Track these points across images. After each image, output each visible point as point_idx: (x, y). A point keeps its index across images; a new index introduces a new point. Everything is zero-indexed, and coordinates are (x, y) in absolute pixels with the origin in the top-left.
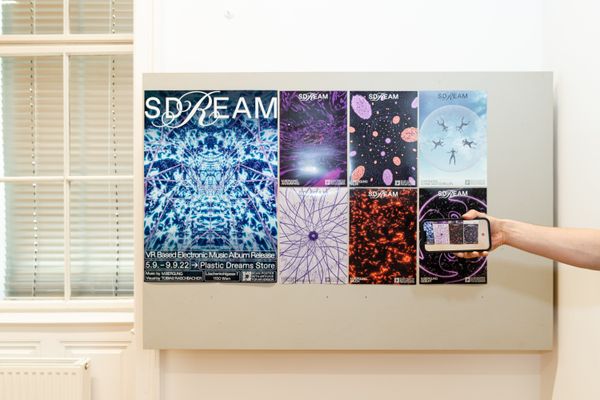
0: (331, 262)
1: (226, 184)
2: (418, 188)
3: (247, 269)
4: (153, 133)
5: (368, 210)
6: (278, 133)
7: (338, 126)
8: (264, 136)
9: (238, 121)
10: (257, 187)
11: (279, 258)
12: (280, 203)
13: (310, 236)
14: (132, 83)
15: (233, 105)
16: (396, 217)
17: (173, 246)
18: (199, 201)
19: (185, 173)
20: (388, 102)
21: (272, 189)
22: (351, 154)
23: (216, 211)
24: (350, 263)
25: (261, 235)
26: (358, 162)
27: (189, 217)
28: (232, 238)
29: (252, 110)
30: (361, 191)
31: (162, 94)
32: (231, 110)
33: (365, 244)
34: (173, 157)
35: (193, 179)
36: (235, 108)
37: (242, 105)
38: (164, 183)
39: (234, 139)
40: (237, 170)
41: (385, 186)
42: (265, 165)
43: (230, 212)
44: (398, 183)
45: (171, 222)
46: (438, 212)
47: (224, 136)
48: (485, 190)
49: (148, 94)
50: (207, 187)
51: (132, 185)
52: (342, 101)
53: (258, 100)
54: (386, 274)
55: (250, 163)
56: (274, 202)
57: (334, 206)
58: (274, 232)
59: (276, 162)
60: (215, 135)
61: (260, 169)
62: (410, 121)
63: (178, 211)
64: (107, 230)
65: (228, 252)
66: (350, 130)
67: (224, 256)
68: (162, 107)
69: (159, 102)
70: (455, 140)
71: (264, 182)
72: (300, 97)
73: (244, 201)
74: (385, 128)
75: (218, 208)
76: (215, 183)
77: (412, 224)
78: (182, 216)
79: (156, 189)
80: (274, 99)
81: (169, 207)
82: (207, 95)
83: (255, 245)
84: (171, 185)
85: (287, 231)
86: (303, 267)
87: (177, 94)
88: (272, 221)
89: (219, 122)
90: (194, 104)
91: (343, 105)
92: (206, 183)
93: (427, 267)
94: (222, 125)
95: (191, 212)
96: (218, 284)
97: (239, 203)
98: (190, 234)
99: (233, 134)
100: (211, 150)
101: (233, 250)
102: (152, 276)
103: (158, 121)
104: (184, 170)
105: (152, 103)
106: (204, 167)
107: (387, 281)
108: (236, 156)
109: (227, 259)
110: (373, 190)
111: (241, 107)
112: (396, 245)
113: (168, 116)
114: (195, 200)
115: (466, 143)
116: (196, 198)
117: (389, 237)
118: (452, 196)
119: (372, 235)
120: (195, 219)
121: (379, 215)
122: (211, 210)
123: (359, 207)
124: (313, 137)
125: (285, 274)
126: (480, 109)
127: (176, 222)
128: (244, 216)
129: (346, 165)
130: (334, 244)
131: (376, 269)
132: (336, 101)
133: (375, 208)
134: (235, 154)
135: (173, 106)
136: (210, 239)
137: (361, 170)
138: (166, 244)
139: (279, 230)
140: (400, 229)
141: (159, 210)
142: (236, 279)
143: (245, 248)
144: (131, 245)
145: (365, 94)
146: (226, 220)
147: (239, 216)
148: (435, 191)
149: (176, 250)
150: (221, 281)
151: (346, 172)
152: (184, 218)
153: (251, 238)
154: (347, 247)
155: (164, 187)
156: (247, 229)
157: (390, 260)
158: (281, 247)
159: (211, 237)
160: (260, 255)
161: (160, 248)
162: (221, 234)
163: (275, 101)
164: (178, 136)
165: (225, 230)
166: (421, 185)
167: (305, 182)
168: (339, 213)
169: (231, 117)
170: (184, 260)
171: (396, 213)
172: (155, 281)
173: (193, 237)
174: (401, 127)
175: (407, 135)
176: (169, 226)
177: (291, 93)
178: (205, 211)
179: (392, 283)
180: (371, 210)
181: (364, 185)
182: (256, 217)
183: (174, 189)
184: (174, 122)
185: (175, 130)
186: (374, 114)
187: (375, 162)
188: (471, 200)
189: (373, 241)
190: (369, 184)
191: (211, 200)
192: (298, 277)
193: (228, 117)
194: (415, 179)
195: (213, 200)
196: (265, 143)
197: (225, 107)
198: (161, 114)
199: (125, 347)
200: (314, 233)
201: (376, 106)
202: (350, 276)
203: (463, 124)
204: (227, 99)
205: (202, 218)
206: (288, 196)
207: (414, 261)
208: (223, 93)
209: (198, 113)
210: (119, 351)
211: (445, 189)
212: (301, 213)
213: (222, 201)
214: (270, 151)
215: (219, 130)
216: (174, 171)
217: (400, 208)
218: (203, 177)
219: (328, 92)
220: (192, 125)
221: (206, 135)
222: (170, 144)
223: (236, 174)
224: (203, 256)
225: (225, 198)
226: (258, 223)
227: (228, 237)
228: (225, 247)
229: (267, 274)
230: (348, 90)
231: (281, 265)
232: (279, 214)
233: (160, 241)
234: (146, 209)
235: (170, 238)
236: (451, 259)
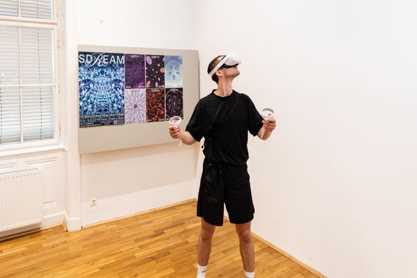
0: (141, 115)
1: (108, 88)
3: (115, 120)
4: (82, 69)
5: (151, 96)
6: (124, 69)
7: (142, 67)
8: (120, 70)
9: (111, 65)
10: (118, 89)
11: (125, 115)
12: (125, 95)
15: (110, 58)
16: (159, 98)
19: (94, 84)
20: (156, 59)
21: (123, 90)
22: (146, 77)
23: (105, 99)
24: (147, 115)
25: (120, 106)
26: (148, 79)
27: (95, 101)
28: (110, 108)
29: (116, 61)
30: (149, 90)
31: (85, 53)
32: (109, 60)
33: (151, 108)
34: (89, 78)
35: (97, 87)
38: (86, 88)
39: (110, 71)
40: (111, 83)
41: (156, 88)
43: (109, 99)
44: (159, 86)
45: (89, 103)
46: (170, 96)
47: (107, 70)
48: (182, 88)
49: (80, 53)
52: (143, 58)
53: (118, 57)
54: (157, 118)
55: (116, 80)
56: (123, 95)
57: (142, 95)
58: (124, 106)
59: (124, 80)
60: (104, 69)
61: (119, 82)
62: (163, 65)
63: (92, 99)
65: (109, 114)
66: (146, 68)
67: (107, 115)
68: (85, 58)
69: (84, 56)
70: (174, 72)
71: (120, 87)
72: (131, 56)
73: (114, 94)
74: (156, 67)
75: (105, 97)
76: (104, 88)
77: (164, 100)
78: (93, 101)
79: (83, 91)
81: (88, 98)
82: (101, 54)
83: (118, 110)
84: (89, 89)
85: (128, 105)
86: (133, 118)
87: (91, 53)
88: (123, 101)
90: (96, 58)
92: (101, 88)
93: (168, 115)
94: (106, 66)
95: (96, 99)
96: (106, 126)
98: (96, 108)
99: (110, 69)
100: (102, 75)
101: (111, 113)
102: (82, 125)
103: (84, 64)
105: (82, 57)
106: (100, 82)
107: (157, 121)
109: (109, 117)
110: (153, 89)
111: (113, 60)
112: (159, 108)
113: (87, 62)
115: (178, 73)
116: (98, 94)
117: (157, 105)
118: (174, 90)
120: (98, 102)
121: (154, 98)
122: (103, 98)
123: (149, 95)
124: (135, 71)
125: (127, 121)
126: (181, 62)
127: (91, 103)
128: (114, 100)
129: (145, 81)
130: (142, 109)
131: (154, 116)
133: (153, 95)
134: (110, 77)
135: (89, 58)
136: (103, 109)
137: (149, 82)
138: (87, 113)
140: (160, 103)
141: (85, 99)
142: (112, 124)
143: (114, 112)
145: (150, 56)
146: (108, 102)
147: (112, 100)
148: (169, 89)
149: (91, 114)
151: (145, 83)
153: (116, 108)
154: (146, 109)
155: (86, 90)
156: (115, 105)
157: (158, 113)
158: (126, 111)
160: (119, 114)
161: (85, 114)
162: (106, 107)
163: (123, 57)
164: (91, 70)
165: (108, 106)
166: (166, 87)
167: (133, 87)
168: (143, 98)
169: (109, 63)
170: (94, 118)
172: (84, 127)
174: (160, 67)
175: (162, 70)
176: (89, 105)
177: (128, 55)
178: (101, 99)
179: (159, 121)
181: (150, 87)
182: (118, 100)
184: (89, 64)
185: (90, 67)
186: (152, 63)
187: (153, 80)
188: (179, 92)
189: (153, 107)
190: (152, 87)
191: (103, 94)
192: (131, 121)
194: (164, 85)
196: (120, 73)
197: (107, 59)
198: (85, 61)
200: (136, 105)
201: (153, 60)
202: (147, 120)
203: (176, 67)
204: (108, 56)
205: (100, 101)
206: (128, 92)
207: (164, 113)
208: (106, 54)
209: (98, 61)
211: (172, 88)
212: (132, 98)
213: (106, 95)
214: (122, 76)
216: (90, 83)
217: (160, 95)
218: (100, 86)
220: (96, 65)
221: (101, 69)
222: (88, 73)
224: (100, 116)
225: (107, 93)
226: (118, 102)
228: (108, 112)
229: (122, 122)
230: (145, 54)
231: (126, 117)
232: (125, 99)
233: (85, 111)
234: (80, 99)
235: (89, 110)
236: (174, 111)
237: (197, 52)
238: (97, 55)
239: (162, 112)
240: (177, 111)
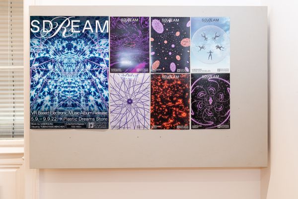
0: (140, 117)
1: (78, 71)
2: (190, 73)
3: (91, 121)
4: (36, 41)
5: (162, 86)
6: (109, 41)
7: (144, 37)
8: (101, 43)
9: (86, 35)
10: (97, 73)
11: (110, 115)
12: (111, 82)
13: (128, 102)
14: (22, 12)
15: (82, 24)
16: (177, 91)
17: (47, 108)
18: (63, 81)
19: (54, 65)
20: (173, 24)
21: (106, 74)
22: (151, 53)
23: (72, 87)
24: (151, 117)
25: (99, 101)
26: (155, 58)
27: (57, 91)
28: (82, 103)
29: (94, 27)
30: (158, 75)
31: (41, 18)
32: (81, 28)
33: (160, 106)
34: (47, 55)
35: (59, 69)
36: (84, 27)
37: (88, 25)
38: (42, 70)
39: (83, 45)
40: (85, 63)
41: (171, 72)
42: (102, 60)
43: (81, 88)
44: (179, 70)
45: (46, 93)
46: (202, 87)
47: (77, 43)
48: (229, 74)
49: (32, 18)
50: (67, 73)
51: (23, 72)
52: (146, 23)
53: (97, 22)
54: (172, 123)
55: (93, 59)
56: (107, 82)
57: (142, 84)
58: (107, 99)
59: (108, 58)
60: (72, 42)
61: (98, 63)
62: (186, 34)
63: (50, 87)
64: (8, 98)
65: (80, 111)
66: (151, 39)
67: (77, 113)
68: (41, 26)
69: (39, 23)
70: (211, 46)
71: (101, 70)
72: (122, 20)
73: (89, 81)
74: (171, 39)
75: (74, 85)
76: (72, 70)
77: (187, 94)
78: (52, 90)
79: (37, 74)
80: (107, 21)
81: (45, 85)
82: (68, 19)
83: (96, 107)
84: (46, 72)
85: (115, 99)
86: (124, 120)
87: (50, 18)
88: (106, 93)
89: (74, 35)
90: (59, 24)
91: (147, 25)
92: (67, 70)
93: (195, 119)
94: (76, 36)
95: (58, 88)
96: (74, 130)
97: (86, 82)
98: (58, 100)
99: (83, 42)
100: (70, 51)
101: (83, 110)
102: (35, 126)
103: (38, 34)
104: (54, 63)
105: (35, 23)
106: (65, 61)
107: (172, 127)
108: (85, 55)
109: (79, 115)
110: (164, 75)
111: (88, 26)
112: (178, 106)
113: (44, 31)
114: (60, 80)
115: (218, 47)
116: (61, 79)
117: (174, 102)
118: (210, 78)
119: (164, 101)
120: (60, 92)
121: (167, 89)
122: (69, 87)
123: (156, 85)
124: (130, 44)
125: (113, 124)
126: (226, 28)
127: (49, 93)
128: (89, 90)
129: (149, 60)
130: (142, 106)
131: (166, 120)
132: (143, 22)
133: (166, 85)
134: (84, 54)
135: (47, 26)
136: (70, 103)
137: (157, 63)
138: (43, 108)
139: (110, 98)
140: (178, 98)
141: (39, 86)
142: (85, 127)
143: (90, 108)
144: (23, 107)
145: (159, 19)
146: (78, 92)
147: (86, 90)
148: (201, 75)
149: (49, 110)
150: (76, 128)
151: (149, 64)
152: (54, 91)
153: (93, 103)
154: (149, 108)
155: (42, 73)
156: (91, 98)
157: (174, 115)
158: (111, 108)
159: (69, 102)
160: (99, 113)
161: (39, 109)
162: (76, 100)
163: (107, 23)
164: (50, 43)
165: (78, 98)
166: (192, 72)
167: (125, 70)
168: (145, 88)
169: (81, 32)
170: (54, 116)
171: (178, 88)
172: (37, 128)
173: (59, 102)
174: (180, 38)
175: (183, 43)
176: (45, 96)
177: (117, 18)
178: (66, 87)
179: (176, 129)
180: (163, 86)
181: (160, 72)
182: (96, 90)
183: (48, 74)
184: (48, 35)
185: (49, 39)
186: (165, 30)
187: (166, 58)
188: (221, 81)
189: (164, 104)
190: (162, 71)
191: (70, 80)
192: (121, 125)
193: (79, 32)
194: (189, 68)
195: (71, 81)
196: (101, 47)
197: (78, 26)
198: (40, 30)
199: (19, 168)
200: (130, 100)
201: (166, 25)
202: (151, 125)
203: (216, 36)
204: (79, 21)
205: (65, 91)
206: (116, 78)
207: (188, 116)
208: (76, 18)
209: (62, 29)
210: (15, 170)
211: (206, 74)
212: (123, 88)
213: (76, 81)
214: (104, 52)
215: (74, 40)
216: (48, 63)
217: (180, 85)
218: (65, 67)
219: (138, 18)
220: (58, 36)
221: (67, 42)
222: (45, 47)
223: (84, 65)
224: (65, 113)
225: (78, 79)
226: (97, 94)
227: (80, 102)
228: (78, 108)
229: (103, 124)
230: (150, 16)
231: (111, 118)
232: (110, 89)
233: (40, 105)
234: (32, 87)
235: (46, 103)
236: (210, 114)
237: (264, 9)
238: (60, 20)
239: (184, 115)
240: (215, 115)
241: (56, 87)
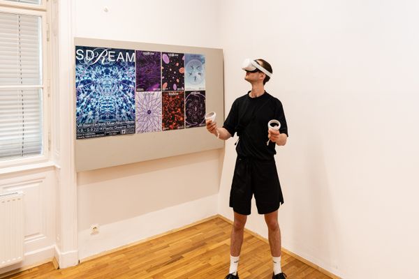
0: (156, 123)
1: (114, 91)
3: (123, 129)
4: (80, 67)
5: (168, 100)
6: (135, 68)
7: (157, 66)
8: (130, 70)
9: (119, 63)
10: (127, 92)
11: (136, 123)
12: (137, 99)
15: (117, 55)
16: (178, 103)
17: (91, 121)
18: (103, 99)
19: (96, 86)
20: (175, 57)
21: (133, 93)
22: (162, 78)
23: (110, 103)
24: (162, 122)
25: (129, 113)
26: (164, 81)
27: (98, 106)
28: (117, 115)
29: (125, 58)
30: (166, 93)
31: (85, 48)
32: (116, 58)
33: (167, 114)
34: (90, 78)
35: (99, 89)
38: (86, 91)
39: (117, 71)
40: (119, 85)
41: (174, 90)
43: (116, 104)
44: (178, 89)
45: (89, 109)
46: (191, 100)
47: (113, 69)
48: (205, 91)
49: (77, 48)
50: (105, 92)
52: (159, 56)
53: (127, 53)
54: (175, 125)
55: (124, 81)
56: (134, 98)
57: (157, 99)
58: (134, 112)
59: (135, 81)
60: (109, 68)
61: (128, 84)
62: (182, 65)
63: (93, 104)
65: (115, 122)
66: (162, 68)
67: (113, 123)
68: (84, 54)
69: (83, 52)
70: (196, 73)
71: (130, 90)
72: (144, 53)
73: (122, 98)
74: (174, 67)
76: (109, 90)
77: (183, 105)
79: (82, 94)
80: (133, 54)
82: (106, 50)
83: (127, 118)
84: (89, 92)
85: (139, 111)
86: (145, 126)
87: (92, 48)
88: (133, 107)
89: (111, 63)
90: (99, 54)
91: (159, 58)
92: (105, 90)
93: (188, 121)
96: (111, 137)
97: (120, 99)
98: (98, 114)
99: (117, 68)
100: (107, 75)
101: (117, 121)
102: (81, 136)
103: (83, 61)
105: (79, 52)
106: (104, 83)
107: (175, 128)
109: (115, 125)
110: (170, 92)
111: (120, 57)
112: (178, 114)
113: (87, 59)
115: (200, 74)
116: (101, 97)
117: (176, 111)
118: (195, 93)
119: (170, 110)
120: (101, 108)
121: (172, 102)
122: (107, 103)
123: (165, 99)
124: (148, 70)
125: (138, 129)
126: (203, 61)
127: (92, 109)
128: (122, 105)
129: (160, 82)
130: (157, 115)
131: (171, 124)
132: (157, 56)
133: (171, 99)
134: (118, 77)
135: (90, 55)
137: (166, 84)
138: (87, 121)
139: (136, 111)
140: (178, 108)
141: (84, 104)
142: (119, 133)
143: (122, 119)
145: (167, 53)
146: (114, 107)
147: (120, 105)
148: (190, 92)
149: (92, 123)
150: (112, 135)
151: (161, 85)
152: (95, 107)
153: (125, 115)
154: (161, 116)
155: (86, 93)
156: (123, 111)
157: (176, 120)
158: (137, 118)
159: (107, 115)
160: (129, 122)
161: (84, 122)
162: (112, 113)
164: (92, 69)
165: (114, 112)
166: (186, 90)
168: (158, 102)
169: (116, 61)
170: (96, 127)
171: (178, 101)
172: (82, 138)
173: (99, 116)
174: (179, 67)
175: (181, 70)
176: (89, 111)
177: (141, 51)
178: (105, 104)
179: (177, 129)
181: (167, 90)
182: (127, 105)
183: (91, 94)
184: (90, 62)
185: (91, 65)
186: (170, 62)
187: (171, 81)
188: (201, 95)
189: (170, 113)
190: (169, 90)
191: (107, 98)
192: (144, 130)
193: (114, 60)
194: (184, 88)
196: (130, 73)
197: (113, 56)
198: (84, 58)
200: (149, 111)
201: (171, 58)
202: (163, 128)
203: (198, 67)
205: (104, 107)
206: (140, 96)
207: (184, 119)
208: (112, 50)
209: (102, 58)
211: (193, 91)
212: (145, 102)
213: (112, 99)
214: (132, 76)
215: (111, 66)
216: (90, 85)
217: (179, 99)
218: (104, 88)
220: (99, 63)
221: (105, 68)
222: (88, 72)
224: (104, 124)
225: (114, 97)
226: (128, 108)
227: (115, 115)
228: (114, 120)
229: (131, 130)
230: (161, 51)
231: (137, 125)
232: (136, 103)
233: (85, 119)
234: (78, 104)
235: (89, 117)
236: (195, 117)
237: (221, 51)
238: (100, 50)
239: (181, 119)
240: (198, 117)
241: (97, 104)
